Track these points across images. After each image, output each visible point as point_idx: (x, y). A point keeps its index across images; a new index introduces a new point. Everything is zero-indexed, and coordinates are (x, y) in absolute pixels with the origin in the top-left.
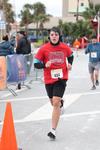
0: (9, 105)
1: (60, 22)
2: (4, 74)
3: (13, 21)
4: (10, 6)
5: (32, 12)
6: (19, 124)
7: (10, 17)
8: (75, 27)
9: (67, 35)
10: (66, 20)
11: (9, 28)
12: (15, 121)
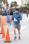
1: (21, 7)
3: (8, 6)
4: (8, 2)
5: (13, 4)
6: (10, 34)
7: (7, 5)
8: (25, 8)
9: (23, 10)
10: (23, 6)
11: (7, 8)
12: (9, 33)
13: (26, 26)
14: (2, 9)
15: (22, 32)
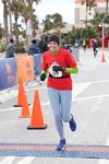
0: (37, 92)
1: (74, 28)
2: (32, 69)
3: (37, 29)
5: (52, 21)
6: (44, 106)
8: (85, 31)
9: (79, 37)
10: (78, 26)
11: (34, 34)
12: (41, 104)
13: (88, 84)
14: (20, 37)
15: (79, 99)
